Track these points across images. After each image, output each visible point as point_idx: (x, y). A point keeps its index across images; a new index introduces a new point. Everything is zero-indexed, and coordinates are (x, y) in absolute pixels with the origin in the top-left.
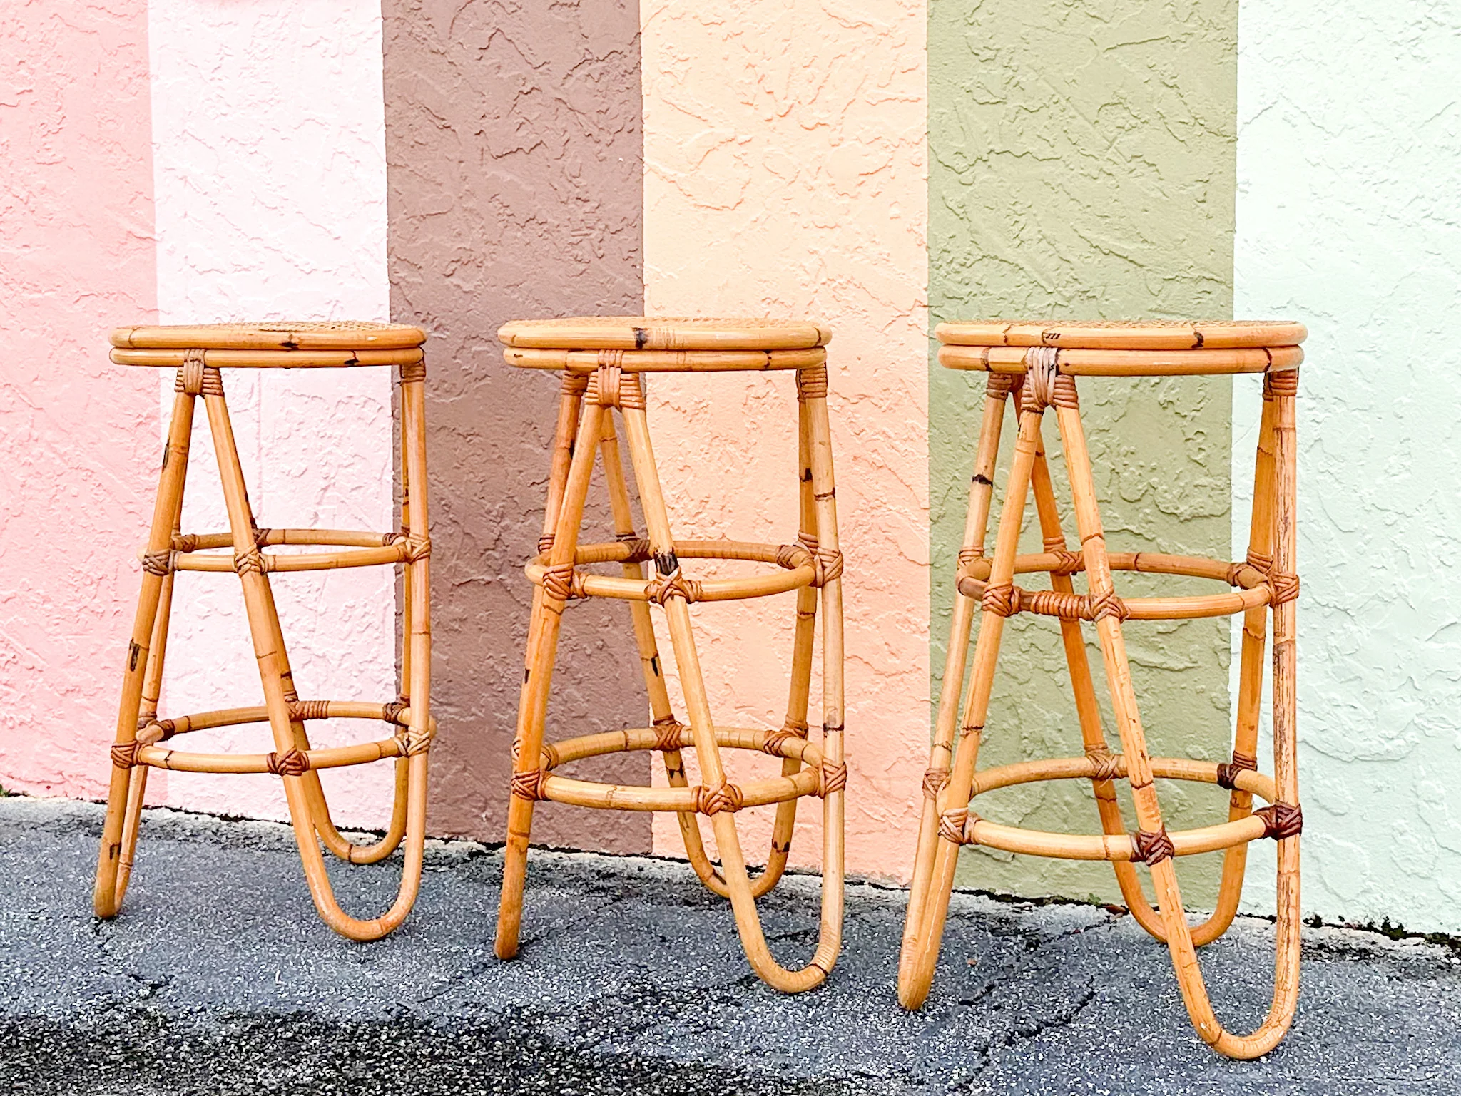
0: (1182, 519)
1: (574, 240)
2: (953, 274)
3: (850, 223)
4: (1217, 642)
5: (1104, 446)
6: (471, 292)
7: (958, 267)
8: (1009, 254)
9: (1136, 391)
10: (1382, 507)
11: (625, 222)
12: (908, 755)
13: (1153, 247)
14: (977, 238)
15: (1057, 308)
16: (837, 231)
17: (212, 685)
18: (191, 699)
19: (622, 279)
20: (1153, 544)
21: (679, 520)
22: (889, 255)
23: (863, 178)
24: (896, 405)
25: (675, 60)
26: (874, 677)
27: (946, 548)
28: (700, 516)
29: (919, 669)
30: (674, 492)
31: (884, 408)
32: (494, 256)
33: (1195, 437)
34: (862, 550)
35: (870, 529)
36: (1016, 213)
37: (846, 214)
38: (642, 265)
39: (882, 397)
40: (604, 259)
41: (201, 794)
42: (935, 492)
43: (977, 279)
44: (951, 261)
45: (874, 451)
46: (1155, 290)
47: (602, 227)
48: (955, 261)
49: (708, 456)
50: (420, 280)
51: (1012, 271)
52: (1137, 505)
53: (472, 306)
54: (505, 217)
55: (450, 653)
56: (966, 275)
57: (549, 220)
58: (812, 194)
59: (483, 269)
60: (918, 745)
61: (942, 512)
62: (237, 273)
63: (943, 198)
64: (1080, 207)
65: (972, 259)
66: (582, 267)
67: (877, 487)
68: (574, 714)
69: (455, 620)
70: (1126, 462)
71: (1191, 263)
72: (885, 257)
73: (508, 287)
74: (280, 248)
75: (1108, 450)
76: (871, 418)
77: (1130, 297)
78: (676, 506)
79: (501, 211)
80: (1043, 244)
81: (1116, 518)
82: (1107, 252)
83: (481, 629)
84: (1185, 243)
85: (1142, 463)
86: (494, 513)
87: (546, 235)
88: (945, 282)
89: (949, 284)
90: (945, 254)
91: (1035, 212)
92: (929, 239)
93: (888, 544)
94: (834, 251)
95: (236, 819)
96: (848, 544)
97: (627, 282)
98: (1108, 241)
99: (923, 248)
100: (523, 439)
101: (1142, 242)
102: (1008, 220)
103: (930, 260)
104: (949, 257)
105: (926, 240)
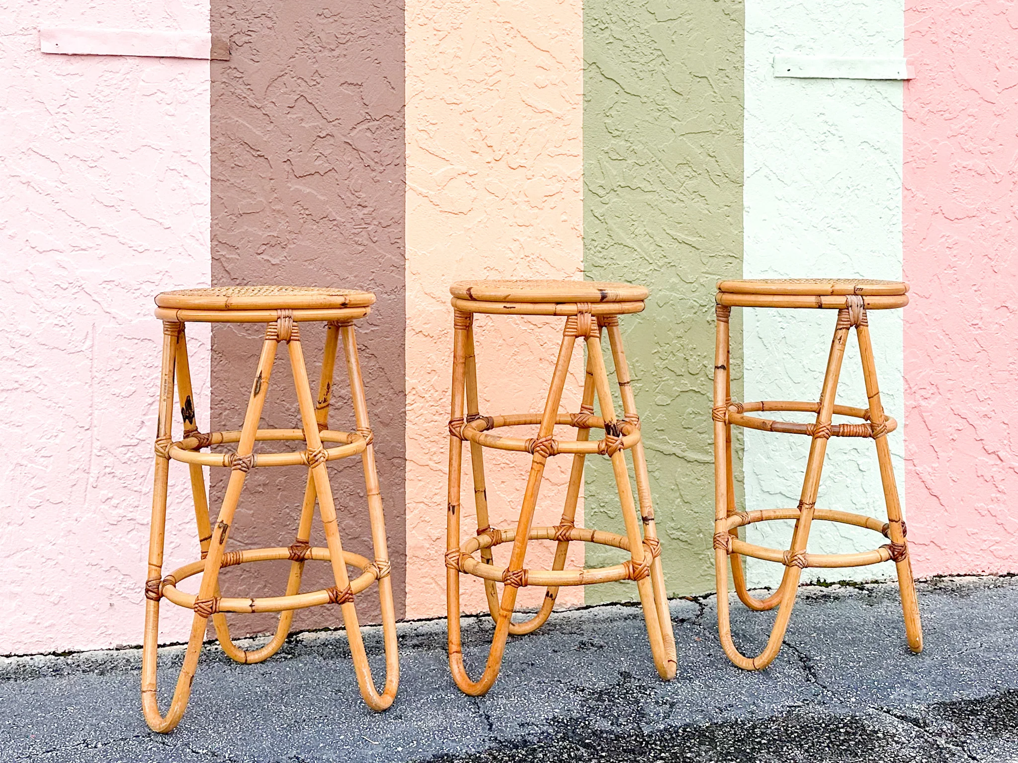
1: (356, 231)
2: (598, 253)
3: (539, 224)
4: (737, 446)
6: (278, 264)
7: (600, 249)
8: (629, 242)
11: (393, 220)
13: (705, 239)
14: (611, 233)
15: (655, 272)
16: (531, 228)
17: (43, 557)
18: (21, 570)
19: (389, 256)
20: (705, 396)
21: (428, 404)
22: (561, 242)
23: (546, 198)
25: (428, 123)
26: (550, 487)
28: (442, 401)
30: (424, 387)
32: (295, 241)
36: (632, 220)
37: (536, 219)
38: (404, 247)
40: (377, 243)
41: (30, 640)
43: (611, 256)
44: (597, 246)
45: (552, 355)
46: (705, 260)
47: (377, 223)
48: (599, 246)
49: (447, 363)
50: (238, 257)
51: (631, 251)
52: (697, 376)
53: (278, 274)
54: (305, 216)
55: (254, 508)
56: (605, 253)
57: (338, 218)
58: (516, 206)
59: (287, 250)
62: (74, 253)
63: (592, 211)
64: (667, 218)
65: (608, 245)
66: (361, 248)
68: (350, 537)
69: (259, 485)
70: (691, 354)
71: (723, 248)
72: (559, 243)
73: (306, 261)
74: (116, 234)
76: (550, 336)
77: (692, 266)
78: (426, 396)
79: (302, 212)
80: (647, 237)
81: (686, 384)
82: (680, 242)
83: (279, 489)
85: (699, 354)
86: (293, 410)
87: (335, 228)
88: (593, 257)
89: (596, 259)
90: (593, 242)
91: (643, 219)
92: (584, 233)
94: (529, 239)
95: (64, 654)
97: (393, 258)
98: (681, 236)
99: (580, 238)
100: (315, 359)
101: (699, 236)
102: (628, 223)
103: (585, 245)
104: (596, 244)
105: (582, 234)
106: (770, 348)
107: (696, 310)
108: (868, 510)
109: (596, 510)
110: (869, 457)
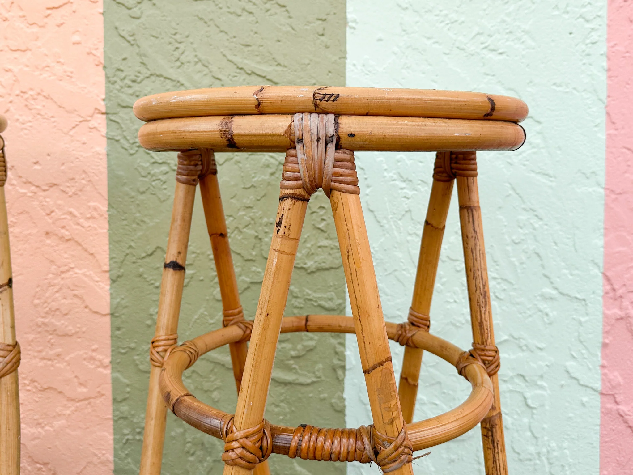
0: (309, 271)
2: (126, 89)
3: (39, 47)
4: (336, 362)
5: (249, 219)
7: (130, 83)
8: (172, 73)
9: (273, 177)
10: (454, 258)
12: (95, 460)
13: (285, 69)
14: (145, 60)
16: (29, 54)
22: (72, 72)
23: (49, 12)
24: (81, 190)
26: (66, 403)
27: (124, 301)
29: (103, 395)
31: (70, 193)
33: (318, 211)
34: (54, 305)
35: (61, 289)
36: (176, 41)
37: (36, 40)
39: (68, 184)
42: (114, 258)
44: (124, 78)
45: (63, 227)
48: (127, 78)
51: (174, 86)
56: (136, 89)
58: (6, 23)
60: (104, 452)
61: (120, 273)
63: (116, 28)
64: (228, 38)
65: (142, 77)
67: (66, 255)
70: (267, 230)
71: (314, 81)
72: (69, 74)
75: (252, 222)
76: (59, 202)
80: (199, 66)
81: (259, 272)
82: (250, 72)
84: (309, 66)
88: (120, 94)
89: (123, 96)
90: (119, 73)
91: (192, 40)
92: (105, 61)
93: (76, 300)
94: (26, 69)
96: (42, 301)
98: (250, 64)
99: (101, 68)
101: (277, 65)
102: (170, 46)
103: (107, 77)
104: (122, 75)
105: (103, 61)
106: (387, 226)
107: (273, 170)
108: (538, 462)
109: (130, 437)
110: (541, 387)
